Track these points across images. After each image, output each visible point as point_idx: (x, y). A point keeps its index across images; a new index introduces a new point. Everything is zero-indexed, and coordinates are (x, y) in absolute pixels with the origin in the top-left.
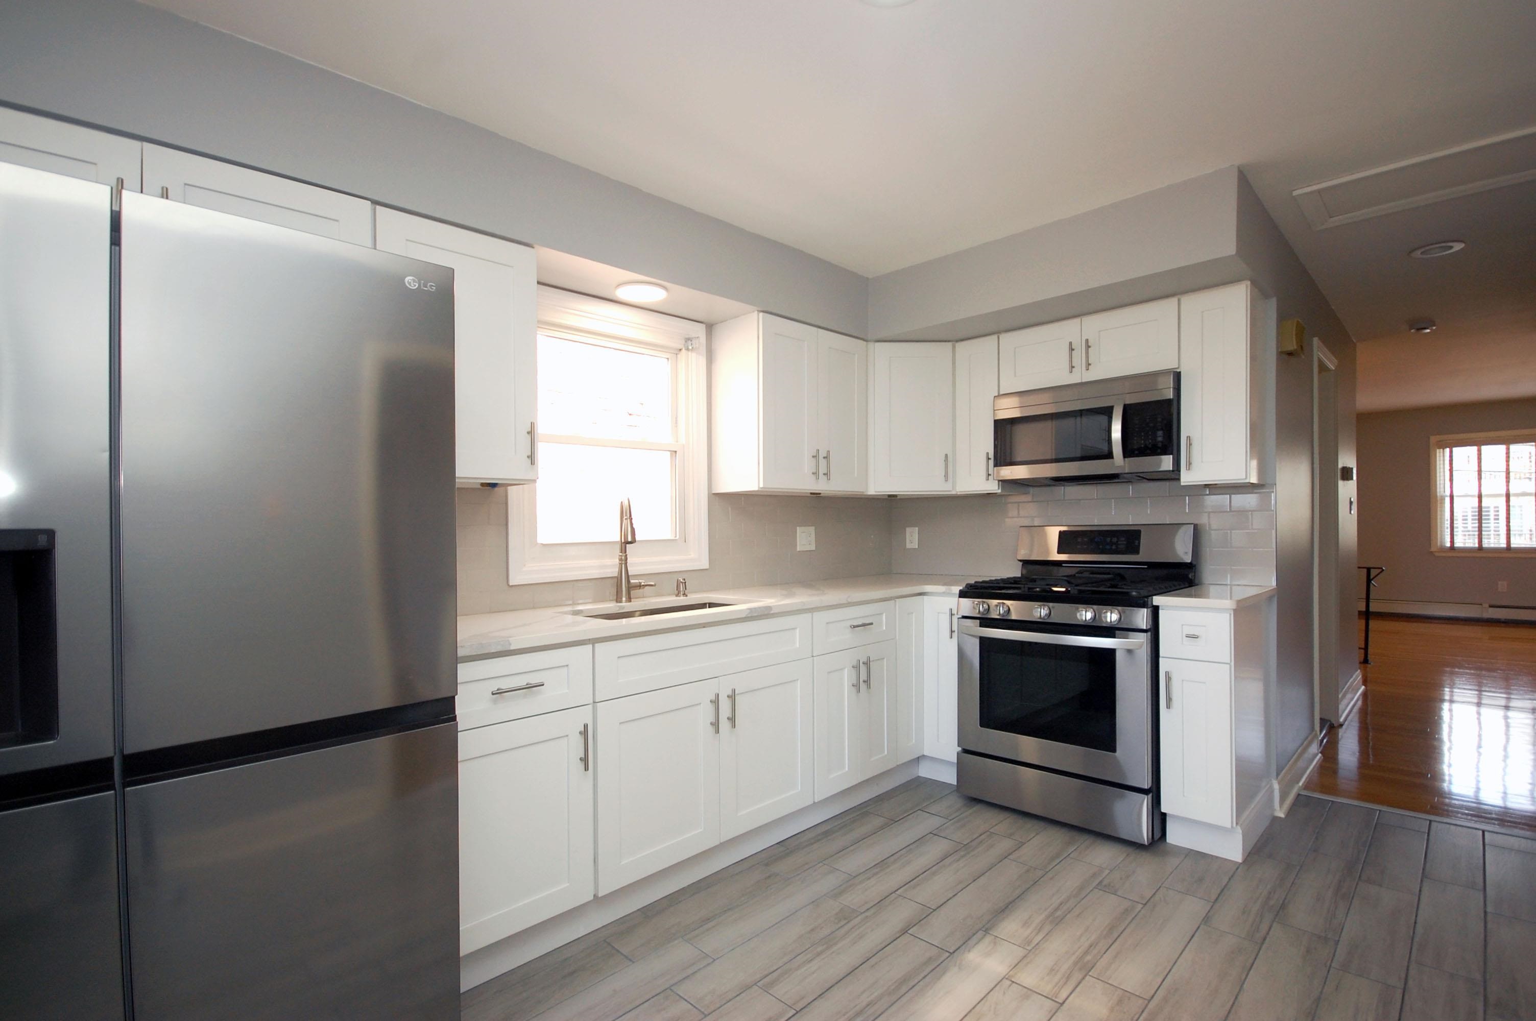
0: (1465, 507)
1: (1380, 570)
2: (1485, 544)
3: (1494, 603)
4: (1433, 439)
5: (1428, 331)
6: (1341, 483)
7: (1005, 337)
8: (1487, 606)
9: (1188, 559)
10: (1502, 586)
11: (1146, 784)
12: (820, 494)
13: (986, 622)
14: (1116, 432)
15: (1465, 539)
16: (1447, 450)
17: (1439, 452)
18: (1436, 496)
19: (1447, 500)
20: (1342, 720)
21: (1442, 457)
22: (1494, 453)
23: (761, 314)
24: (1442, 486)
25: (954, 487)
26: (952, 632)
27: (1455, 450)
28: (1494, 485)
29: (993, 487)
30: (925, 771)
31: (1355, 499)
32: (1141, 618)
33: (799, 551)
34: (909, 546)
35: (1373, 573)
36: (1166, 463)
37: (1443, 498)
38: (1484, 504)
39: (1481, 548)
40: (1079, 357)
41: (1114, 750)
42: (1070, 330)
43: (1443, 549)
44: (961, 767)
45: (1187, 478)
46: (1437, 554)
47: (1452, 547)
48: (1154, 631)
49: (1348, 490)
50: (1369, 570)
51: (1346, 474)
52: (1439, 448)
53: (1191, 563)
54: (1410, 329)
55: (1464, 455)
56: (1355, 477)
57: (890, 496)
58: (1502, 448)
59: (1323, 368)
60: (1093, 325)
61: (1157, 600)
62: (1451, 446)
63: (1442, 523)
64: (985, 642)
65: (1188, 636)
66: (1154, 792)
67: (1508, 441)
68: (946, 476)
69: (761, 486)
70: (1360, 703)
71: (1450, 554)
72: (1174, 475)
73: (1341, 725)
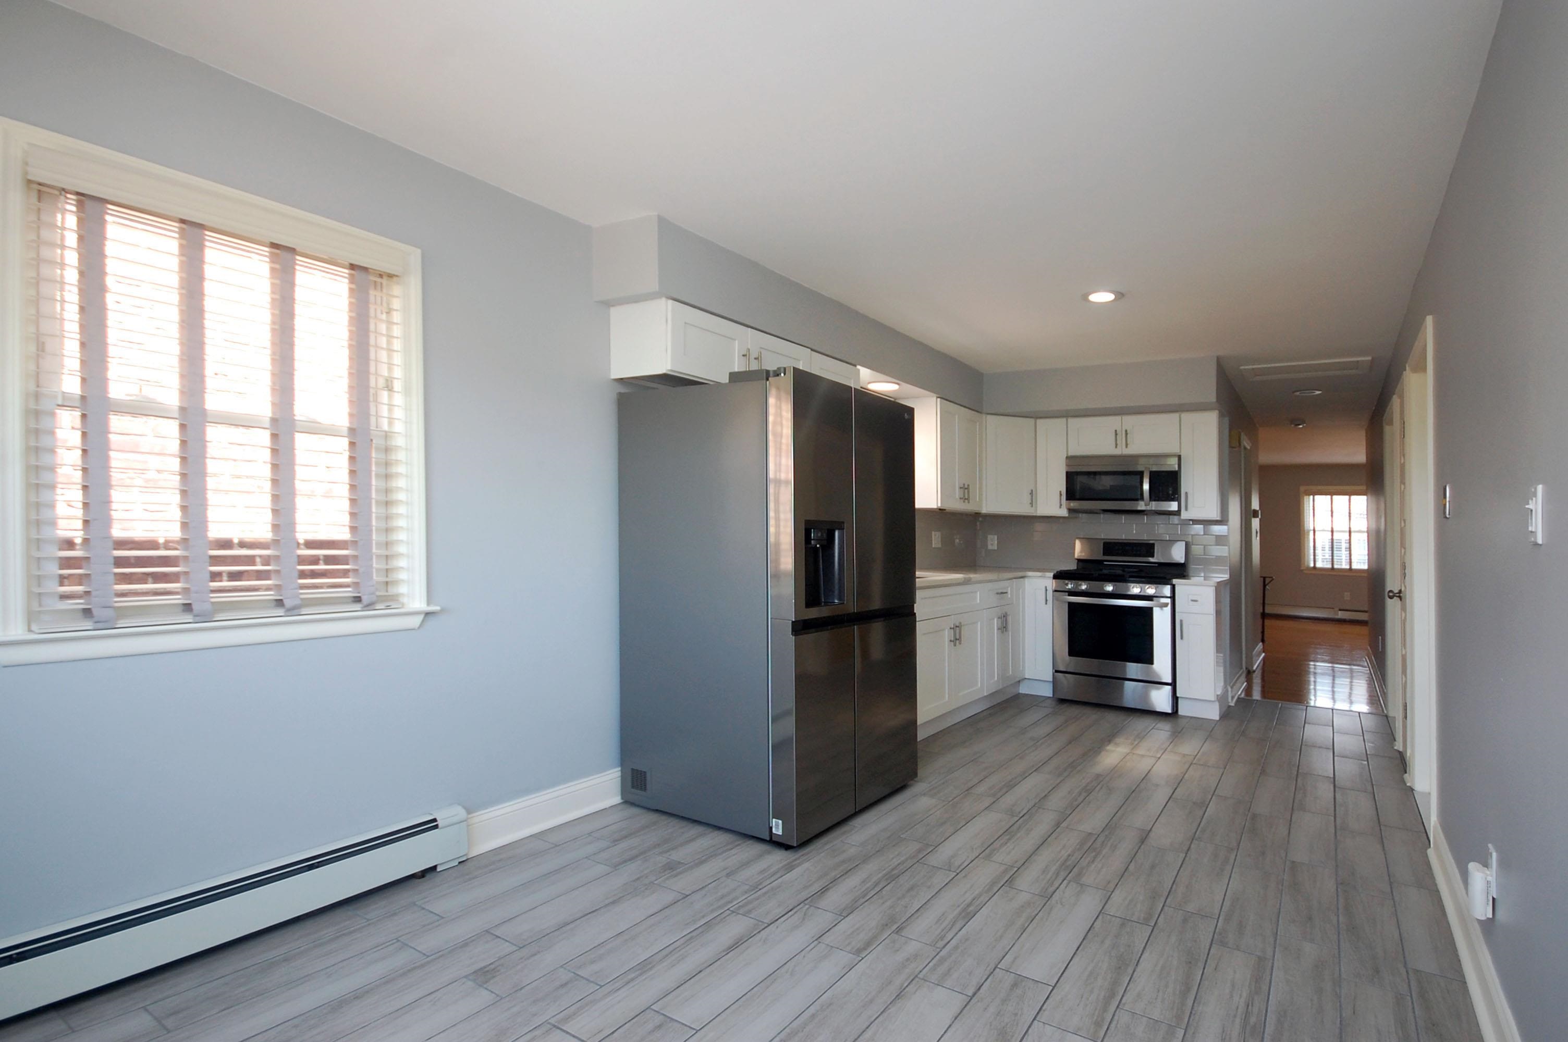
0: (1323, 540)
1: (1270, 579)
2: (1336, 566)
3: (1342, 608)
4: (1302, 488)
5: (1301, 426)
6: (1253, 519)
7: (1071, 420)
8: (1337, 609)
9: (1182, 561)
10: (1347, 596)
11: (1169, 681)
12: (945, 510)
13: (1071, 593)
14: (1146, 487)
15: (1322, 562)
16: (1311, 497)
17: (1306, 498)
18: (1304, 531)
19: (1311, 533)
20: (1255, 668)
21: (1308, 501)
22: (1341, 501)
23: (939, 399)
24: (1309, 523)
25: (1036, 510)
26: (1046, 600)
27: (1316, 497)
28: (1341, 523)
29: (1064, 512)
30: (1024, 689)
31: (1258, 530)
32: (1167, 590)
33: (934, 548)
34: (990, 547)
35: (1267, 580)
36: (1174, 506)
37: (1309, 531)
38: (1335, 537)
39: (1333, 568)
40: (1121, 440)
41: (1152, 663)
42: (1114, 422)
43: (1309, 568)
44: (1055, 682)
45: (1185, 515)
46: (1306, 572)
47: (1315, 567)
48: (1173, 597)
49: (1256, 523)
50: (1264, 578)
51: (1255, 514)
52: (1306, 495)
53: (1184, 564)
54: (1291, 424)
55: (1322, 501)
56: (1260, 517)
57: (976, 513)
58: (1347, 497)
59: (1245, 448)
60: (1129, 421)
61: (1175, 581)
62: (1314, 494)
63: (1308, 552)
64: (1071, 605)
65: (1192, 601)
66: (1173, 684)
67: (1350, 494)
68: (1032, 504)
69: (939, 505)
70: (1261, 664)
71: (1314, 572)
72: (1178, 513)
73: (1254, 671)
